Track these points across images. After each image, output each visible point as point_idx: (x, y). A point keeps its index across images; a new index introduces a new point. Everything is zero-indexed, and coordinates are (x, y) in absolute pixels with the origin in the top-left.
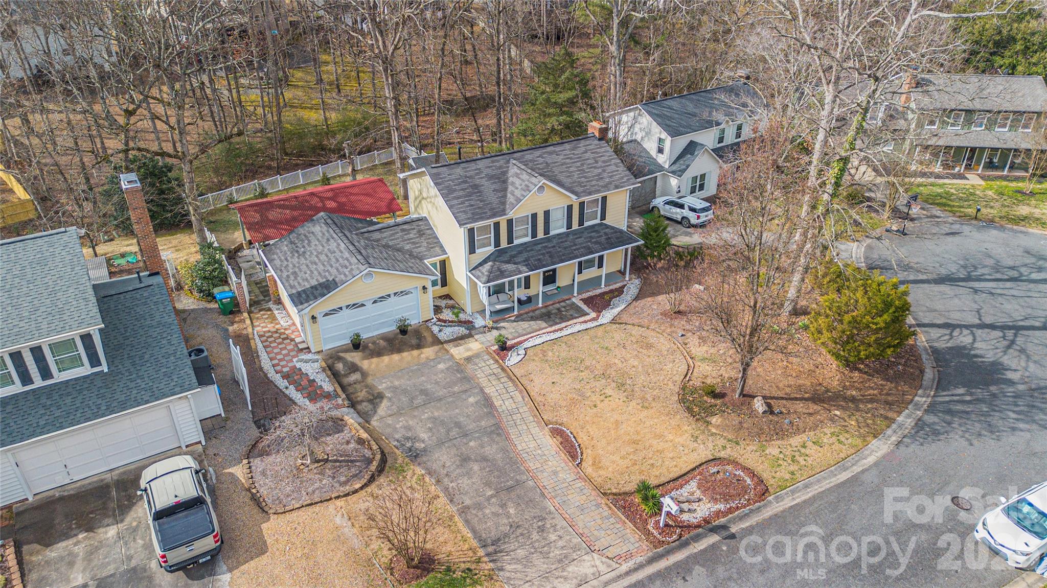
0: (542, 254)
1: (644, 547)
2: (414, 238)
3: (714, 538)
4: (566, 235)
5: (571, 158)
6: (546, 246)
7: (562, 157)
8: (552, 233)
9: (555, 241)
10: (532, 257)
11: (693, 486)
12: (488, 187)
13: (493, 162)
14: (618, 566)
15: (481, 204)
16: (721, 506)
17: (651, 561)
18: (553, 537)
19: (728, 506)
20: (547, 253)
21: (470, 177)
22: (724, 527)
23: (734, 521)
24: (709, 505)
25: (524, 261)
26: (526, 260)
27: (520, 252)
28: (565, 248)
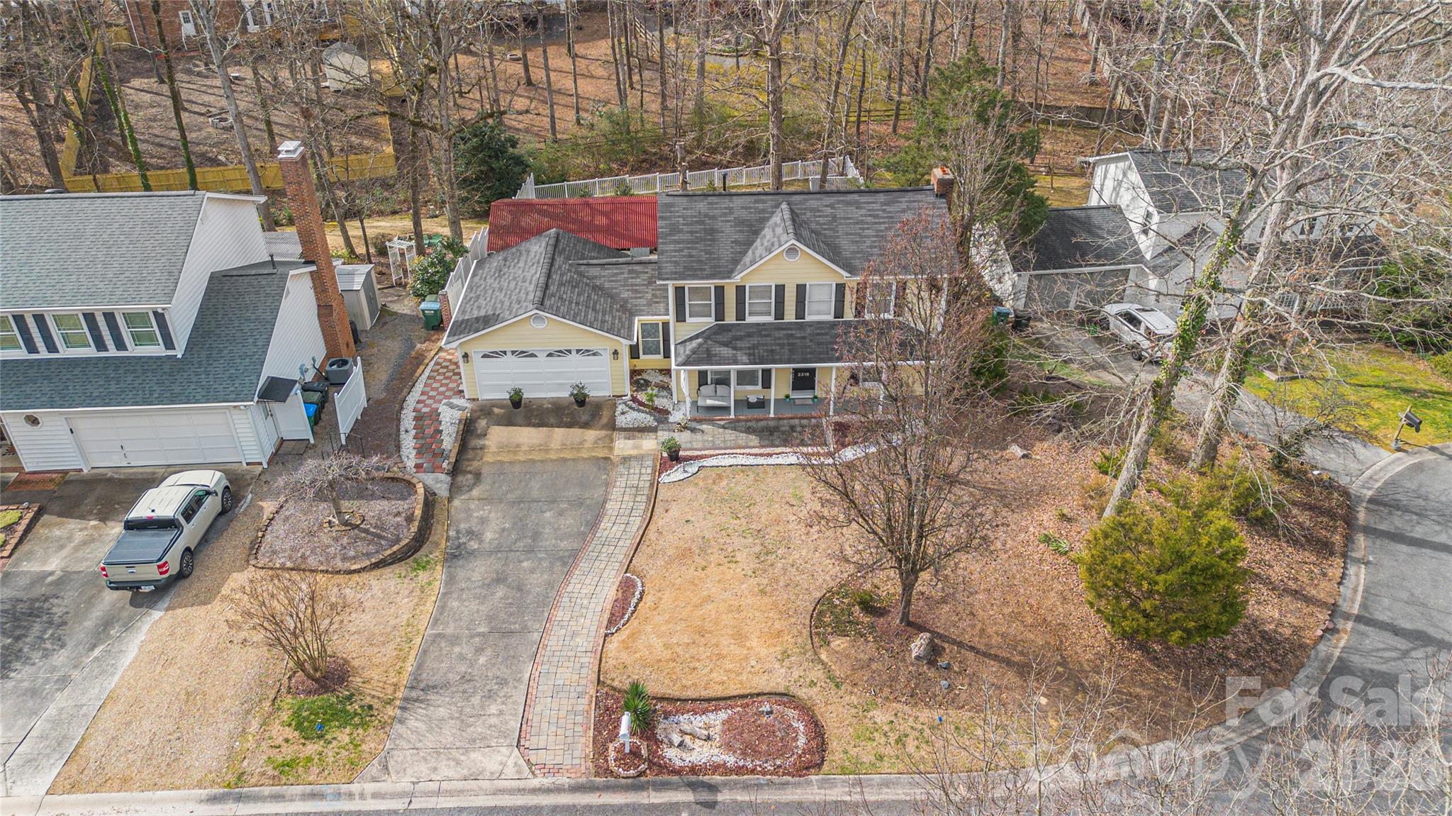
0: (779, 345)
1: (583, 768)
2: (639, 285)
3: (687, 796)
4: (832, 325)
5: (875, 216)
6: (792, 335)
7: (863, 212)
8: (809, 318)
9: (809, 331)
10: (763, 345)
11: (717, 719)
12: (728, 233)
13: (756, 202)
14: (530, 776)
15: (704, 256)
16: (731, 760)
17: (576, 789)
18: (493, 709)
19: (741, 763)
20: (789, 344)
21: (713, 218)
22: (713, 788)
23: (732, 786)
24: (716, 751)
25: (749, 348)
26: (754, 347)
27: (749, 335)
28: (819, 344)
